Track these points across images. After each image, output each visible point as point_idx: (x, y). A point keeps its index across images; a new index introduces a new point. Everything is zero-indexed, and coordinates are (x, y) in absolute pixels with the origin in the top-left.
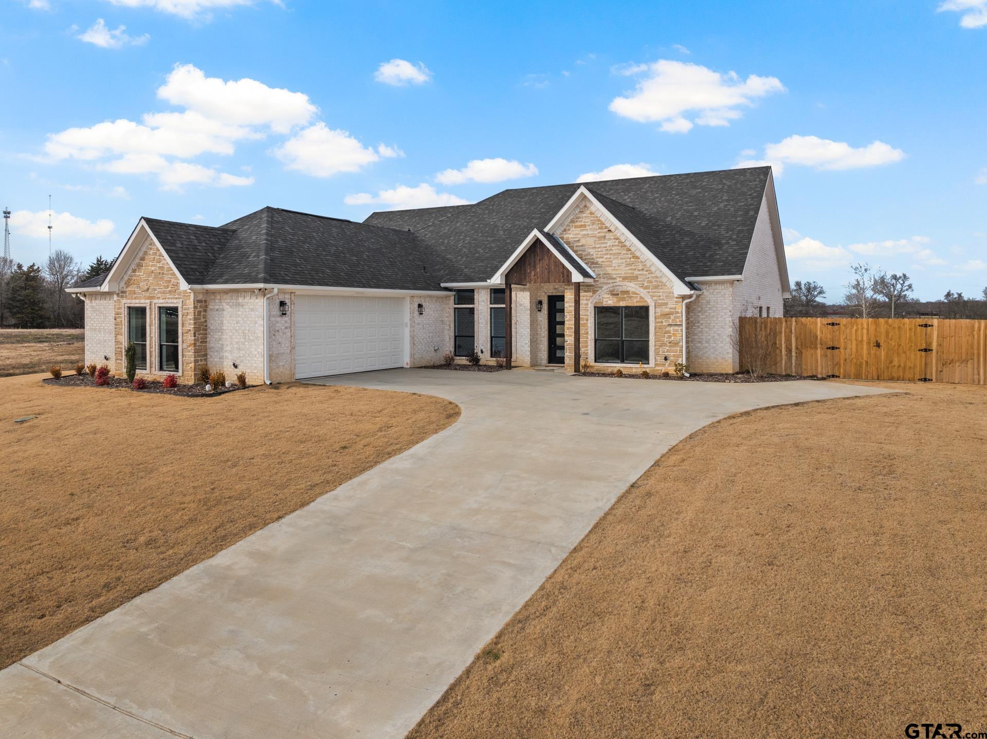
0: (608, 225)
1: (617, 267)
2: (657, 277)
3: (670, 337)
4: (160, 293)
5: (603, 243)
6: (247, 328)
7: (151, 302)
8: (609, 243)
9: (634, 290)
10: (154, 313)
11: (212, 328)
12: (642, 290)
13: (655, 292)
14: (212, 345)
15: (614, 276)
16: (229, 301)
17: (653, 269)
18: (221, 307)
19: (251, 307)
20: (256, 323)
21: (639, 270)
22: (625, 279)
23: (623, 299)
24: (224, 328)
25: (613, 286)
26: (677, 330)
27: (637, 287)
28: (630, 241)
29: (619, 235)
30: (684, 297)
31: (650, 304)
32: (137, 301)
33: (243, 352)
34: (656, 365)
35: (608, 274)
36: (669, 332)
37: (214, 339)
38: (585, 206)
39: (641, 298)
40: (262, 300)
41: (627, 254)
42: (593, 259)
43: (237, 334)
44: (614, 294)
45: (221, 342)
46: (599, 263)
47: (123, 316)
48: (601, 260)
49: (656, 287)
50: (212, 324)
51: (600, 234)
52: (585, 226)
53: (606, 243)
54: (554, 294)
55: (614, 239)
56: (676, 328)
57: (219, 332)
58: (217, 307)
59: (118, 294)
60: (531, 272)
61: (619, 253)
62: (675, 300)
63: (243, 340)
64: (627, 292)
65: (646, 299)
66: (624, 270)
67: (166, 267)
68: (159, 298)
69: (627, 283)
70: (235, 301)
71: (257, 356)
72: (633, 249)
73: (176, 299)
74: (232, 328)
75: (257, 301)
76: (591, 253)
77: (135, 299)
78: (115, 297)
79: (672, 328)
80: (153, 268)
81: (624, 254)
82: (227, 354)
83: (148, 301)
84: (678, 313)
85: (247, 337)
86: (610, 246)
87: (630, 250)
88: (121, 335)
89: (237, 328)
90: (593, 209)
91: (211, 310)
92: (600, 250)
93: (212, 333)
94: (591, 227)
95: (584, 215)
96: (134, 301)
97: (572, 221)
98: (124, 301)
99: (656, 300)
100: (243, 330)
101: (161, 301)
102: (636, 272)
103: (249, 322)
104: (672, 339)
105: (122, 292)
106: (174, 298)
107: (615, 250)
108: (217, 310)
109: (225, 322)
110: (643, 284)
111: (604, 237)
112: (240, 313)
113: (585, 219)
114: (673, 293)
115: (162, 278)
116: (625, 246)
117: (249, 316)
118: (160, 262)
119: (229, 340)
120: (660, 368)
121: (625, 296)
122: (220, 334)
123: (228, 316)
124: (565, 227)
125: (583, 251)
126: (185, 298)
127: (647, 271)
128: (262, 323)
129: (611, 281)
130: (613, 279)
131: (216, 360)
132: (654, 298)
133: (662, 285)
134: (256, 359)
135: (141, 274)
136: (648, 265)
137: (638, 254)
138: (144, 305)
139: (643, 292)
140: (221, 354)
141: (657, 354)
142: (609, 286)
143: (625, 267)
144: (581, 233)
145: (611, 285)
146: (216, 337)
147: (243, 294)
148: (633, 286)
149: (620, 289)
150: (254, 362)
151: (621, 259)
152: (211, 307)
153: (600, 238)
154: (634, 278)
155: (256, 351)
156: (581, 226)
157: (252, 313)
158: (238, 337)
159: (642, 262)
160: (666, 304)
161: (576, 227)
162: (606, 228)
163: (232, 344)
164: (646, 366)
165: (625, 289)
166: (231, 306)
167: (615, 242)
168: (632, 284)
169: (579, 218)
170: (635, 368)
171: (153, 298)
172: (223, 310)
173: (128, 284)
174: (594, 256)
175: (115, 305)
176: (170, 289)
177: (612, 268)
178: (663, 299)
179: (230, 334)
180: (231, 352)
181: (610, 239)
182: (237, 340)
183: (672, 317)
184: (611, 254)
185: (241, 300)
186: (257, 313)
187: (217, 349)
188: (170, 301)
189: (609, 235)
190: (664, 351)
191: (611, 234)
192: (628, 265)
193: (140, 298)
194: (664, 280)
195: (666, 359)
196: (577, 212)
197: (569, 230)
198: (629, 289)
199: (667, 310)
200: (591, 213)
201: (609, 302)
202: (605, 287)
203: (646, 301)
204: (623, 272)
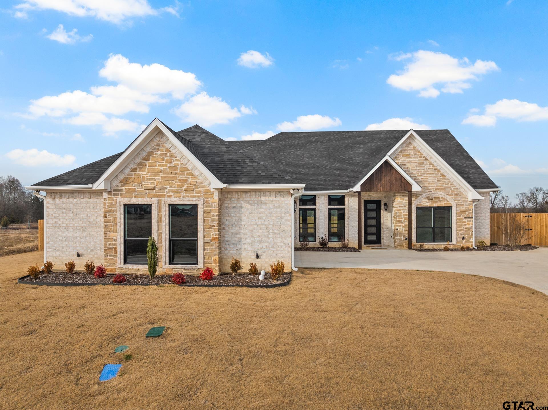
0: (425, 155)
1: (432, 182)
2: (457, 189)
3: (465, 225)
4: (172, 192)
5: (422, 167)
6: (272, 223)
7: (159, 200)
8: (426, 167)
9: (443, 196)
10: (163, 210)
11: (227, 223)
12: (448, 196)
13: (456, 198)
14: (226, 239)
15: (430, 188)
16: (248, 199)
17: (455, 184)
18: (239, 205)
19: (276, 205)
20: (282, 218)
21: (446, 184)
22: (437, 189)
23: (436, 202)
24: (242, 223)
25: (430, 194)
26: (470, 221)
27: (445, 194)
28: (440, 166)
29: (433, 162)
30: (473, 201)
31: (453, 205)
32: (140, 199)
33: (266, 244)
34: (457, 242)
35: (426, 186)
36: (465, 222)
37: (230, 234)
38: (410, 143)
39: (448, 201)
40: (290, 199)
41: (438, 174)
42: (416, 176)
43: (258, 228)
44: (429, 199)
45: (238, 236)
46: (420, 179)
47: (118, 213)
48: (421, 177)
49: (457, 195)
50: (229, 220)
51: (420, 161)
52: (409, 155)
53: (424, 167)
54: (369, 199)
55: (429, 164)
56: (469, 220)
57: (236, 226)
58: (234, 205)
59: (109, 193)
60: (377, 184)
61: (433, 173)
62: (468, 202)
63: (265, 234)
64: (438, 198)
65: (451, 202)
66: (436, 184)
67: (179, 167)
68: (170, 196)
69: (438, 192)
70: (256, 199)
71: (284, 247)
72: (442, 171)
73: (195, 197)
74: (252, 223)
75: (283, 199)
76: (414, 173)
77: (135, 196)
78: (105, 195)
79: (466, 220)
80: (162, 168)
81: (436, 174)
82: (246, 246)
83: (156, 199)
84: (470, 210)
85: (271, 231)
86: (426, 169)
87: (440, 172)
88: (115, 231)
89: (260, 223)
90: (415, 144)
91: (226, 207)
92: (420, 171)
93: (227, 228)
94: (413, 156)
95: (409, 148)
96: (134, 199)
97: (401, 152)
98: (119, 199)
99: (457, 203)
100: (265, 225)
101: (175, 199)
102: (444, 186)
103: (273, 218)
104: (467, 226)
105: (115, 190)
106: (191, 196)
107: (430, 171)
108: (234, 207)
109: (244, 218)
110: (449, 193)
111: (423, 163)
112: (262, 210)
113: (410, 150)
114: (468, 199)
115: (176, 178)
116: (437, 169)
117: (273, 212)
118: (171, 162)
119: (249, 233)
120: (459, 244)
121: (437, 200)
122: (237, 228)
123: (248, 213)
124: (395, 155)
125: (409, 171)
126: (206, 196)
127: (451, 185)
128: (289, 218)
129: (428, 191)
130: (429, 189)
131: (231, 252)
132: (455, 202)
133: (460, 194)
134: (282, 249)
135: (143, 173)
136: (452, 181)
137: (445, 174)
138: (149, 203)
139: (449, 198)
140: (239, 247)
141: (458, 236)
142: (427, 194)
143: (437, 182)
144: (407, 160)
145: (428, 193)
146: (233, 231)
147: (267, 193)
148: (443, 194)
149: (434, 196)
150: (280, 252)
151: (434, 177)
152: (227, 205)
153: (420, 163)
154: (443, 189)
155: (281, 242)
156: (407, 155)
157: (278, 210)
158: (261, 231)
159: (448, 179)
160: (463, 205)
161: (403, 156)
162: (424, 157)
163: (252, 237)
164: (450, 243)
165: (437, 196)
166: (251, 205)
167: (430, 166)
168: (441, 193)
169: (406, 150)
170: (443, 245)
171: (163, 196)
172: (241, 207)
173: (124, 182)
174: (416, 175)
175: (105, 203)
176: (185, 187)
177: (429, 183)
178: (461, 202)
179: (251, 228)
180: (251, 244)
181: (426, 164)
182: (259, 234)
183: (467, 213)
184: (427, 174)
185: (263, 199)
186: (283, 210)
187: (233, 242)
188: (187, 199)
189: (426, 162)
190: (463, 233)
191: (427, 161)
192: (439, 181)
193: (143, 196)
194: (462, 190)
195: (463, 238)
196: (404, 146)
197: (399, 157)
198: (440, 196)
199: (464, 209)
200: (414, 147)
201: (426, 203)
202: (424, 194)
203: (451, 204)
204: (436, 185)
